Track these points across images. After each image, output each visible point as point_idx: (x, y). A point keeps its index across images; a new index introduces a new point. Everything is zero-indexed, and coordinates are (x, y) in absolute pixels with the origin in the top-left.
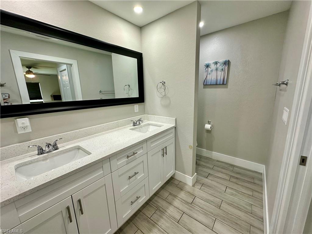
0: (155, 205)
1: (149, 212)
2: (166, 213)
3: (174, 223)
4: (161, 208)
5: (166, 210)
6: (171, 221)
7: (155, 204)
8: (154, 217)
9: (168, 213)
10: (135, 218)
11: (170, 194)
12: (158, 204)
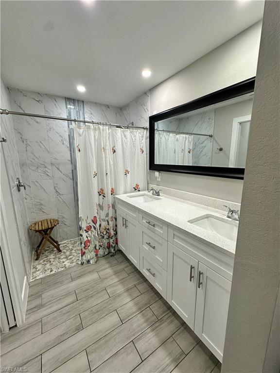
0: (165, 318)
1: (156, 307)
2: (149, 330)
3: (134, 335)
4: (160, 325)
5: (154, 331)
6: (138, 332)
7: (167, 318)
8: (149, 311)
9: (149, 332)
10: (154, 292)
11: (184, 354)
12: (166, 323)
